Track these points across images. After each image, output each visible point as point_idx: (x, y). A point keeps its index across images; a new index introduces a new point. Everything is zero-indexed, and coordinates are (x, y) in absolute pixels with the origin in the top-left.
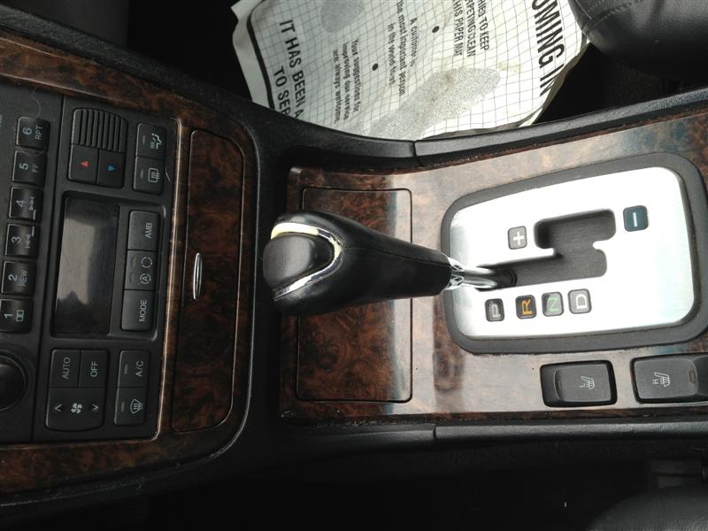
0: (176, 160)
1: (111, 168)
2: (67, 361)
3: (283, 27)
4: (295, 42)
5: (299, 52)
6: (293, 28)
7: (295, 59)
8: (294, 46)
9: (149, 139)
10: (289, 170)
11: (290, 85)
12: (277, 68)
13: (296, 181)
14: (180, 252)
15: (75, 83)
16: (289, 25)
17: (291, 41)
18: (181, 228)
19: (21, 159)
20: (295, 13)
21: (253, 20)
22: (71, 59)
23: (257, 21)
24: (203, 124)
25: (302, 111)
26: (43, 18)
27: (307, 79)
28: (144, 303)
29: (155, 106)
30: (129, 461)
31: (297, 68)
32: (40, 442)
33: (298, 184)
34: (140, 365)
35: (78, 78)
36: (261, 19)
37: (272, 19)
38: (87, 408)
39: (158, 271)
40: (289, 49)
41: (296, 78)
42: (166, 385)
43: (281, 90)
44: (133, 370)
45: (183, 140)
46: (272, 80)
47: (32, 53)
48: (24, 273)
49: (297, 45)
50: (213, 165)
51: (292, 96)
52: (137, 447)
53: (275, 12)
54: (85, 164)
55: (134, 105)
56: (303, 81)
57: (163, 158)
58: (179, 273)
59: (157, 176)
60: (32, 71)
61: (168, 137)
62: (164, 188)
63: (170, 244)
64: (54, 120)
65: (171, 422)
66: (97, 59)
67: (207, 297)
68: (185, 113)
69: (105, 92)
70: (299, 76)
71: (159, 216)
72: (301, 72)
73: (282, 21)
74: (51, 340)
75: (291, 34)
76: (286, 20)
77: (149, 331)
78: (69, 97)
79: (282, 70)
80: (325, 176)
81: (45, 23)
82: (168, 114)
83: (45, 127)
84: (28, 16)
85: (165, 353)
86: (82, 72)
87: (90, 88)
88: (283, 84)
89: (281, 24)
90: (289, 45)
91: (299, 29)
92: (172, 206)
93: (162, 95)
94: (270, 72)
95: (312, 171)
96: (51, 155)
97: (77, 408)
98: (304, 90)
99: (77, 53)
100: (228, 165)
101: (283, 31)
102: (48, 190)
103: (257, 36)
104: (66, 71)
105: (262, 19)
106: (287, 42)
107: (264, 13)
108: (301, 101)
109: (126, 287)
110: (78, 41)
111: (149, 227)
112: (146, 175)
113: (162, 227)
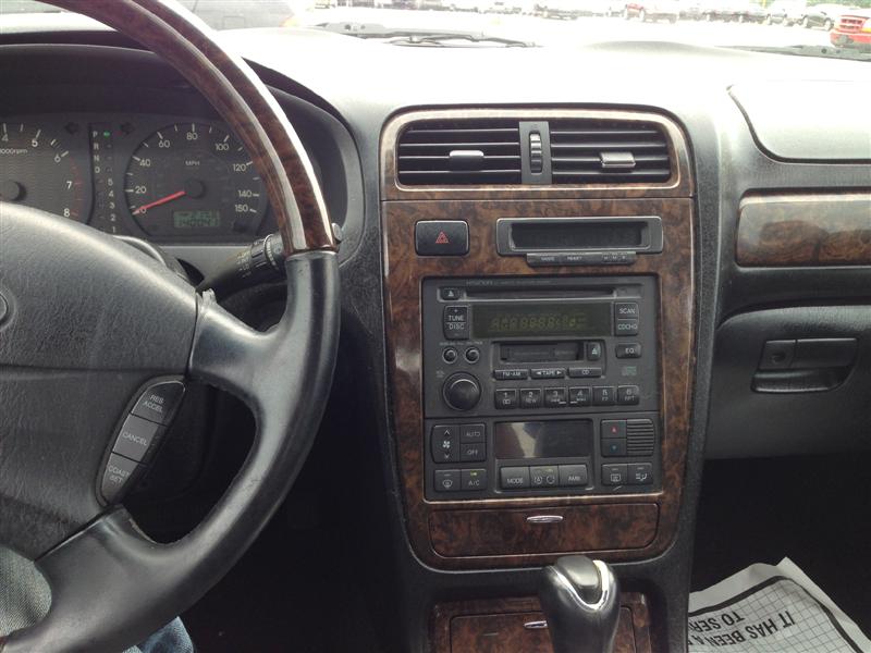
0: (631, 493)
1: (614, 447)
2: (477, 434)
3: (784, 615)
4: (772, 629)
5: (764, 635)
6: (787, 625)
7: (755, 631)
8: (768, 628)
9: (642, 472)
10: (642, 593)
11: (726, 629)
12: (740, 614)
13: (634, 599)
14: (562, 504)
15: (670, 418)
16: (789, 621)
17: (773, 625)
18: (580, 503)
19: (609, 390)
20: (803, 626)
21: (782, 582)
22: (686, 413)
23: (782, 587)
24: (663, 511)
25: (703, 643)
26: (711, 390)
27: (738, 646)
28: (521, 480)
29: (668, 474)
30: (410, 483)
31: (746, 635)
32: (424, 423)
33: (632, 602)
34: (477, 483)
35: (674, 419)
36: (785, 591)
37: (790, 602)
38: (447, 451)
39: (545, 488)
40: (764, 623)
41: (736, 634)
42: (462, 504)
43: (719, 621)
44: (473, 478)
45: (647, 497)
46: (726, 610)
47: (684, 387)
48: (534, 401)
49: (771, 633)
50: (634, 523)
51: (715, 632)
52: (419, 487)
53: (797, 605)
54: (614, 430)
55: (665, 458)
56: (734, 643)
57: (629, 484)
58: (546, 504)
59: (615, 480)
60: (671, 390)
61: (647, 486)
62: (607, 486)
63: (566, 495)
64: (640, 407)
65: (435, 510)
66: (691, 430)
67: (529, 528)
68: (669, 497)
69: (668, 437)
70: (738, 637)
71: (586, 485)
72: (744, 640)
73: (791, 613)
74: (490, 423)
75: (780, 624)
76: (793, 617)
77: (501, 487)
78: (659, 415)
79: (740, 619)
80: (644, 628)
81: (707, 393)
82: (664, 484)
83: (635, 402)
84: (708, 382)
85: (487, 501)
86: (679, 421)
87: (669, 427)
88: (726, 622)
89: (787, 613)
90: (769, 624)
91: (788, 632)
92: (595, 494)
93: (678, 478)
94: (734, 607)
95: (646, 614)
96: (616, 408)
97: (447, 444)
98: (725, 644)
99: (691, 416)
100: (636, 535)
101: (780, 615)
102: (592, 409)
103: (768, 589)
104: (678, 411)
105: (787, 593)
106: (770, 620)
107: (792, 593)
108: (713, 641)
109: (532, 468)
110: (701, 416)
111: (577, 478)
112: (615, 472)
113: (577, 488)
